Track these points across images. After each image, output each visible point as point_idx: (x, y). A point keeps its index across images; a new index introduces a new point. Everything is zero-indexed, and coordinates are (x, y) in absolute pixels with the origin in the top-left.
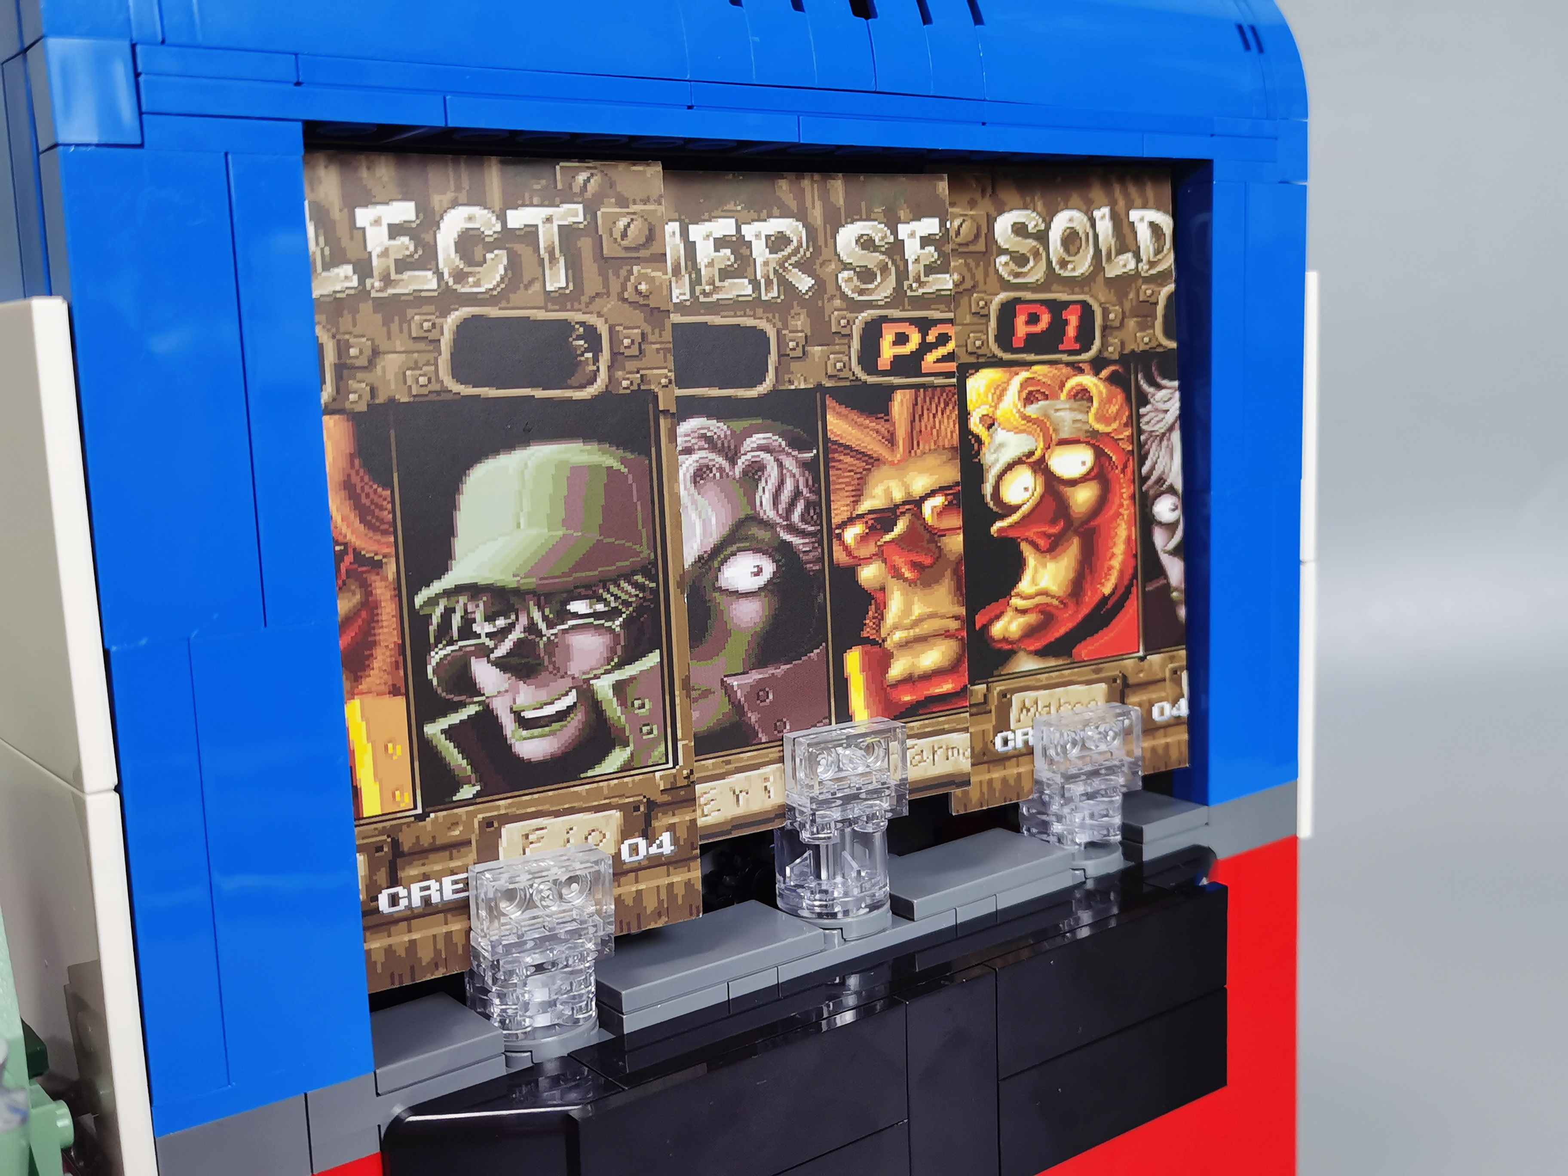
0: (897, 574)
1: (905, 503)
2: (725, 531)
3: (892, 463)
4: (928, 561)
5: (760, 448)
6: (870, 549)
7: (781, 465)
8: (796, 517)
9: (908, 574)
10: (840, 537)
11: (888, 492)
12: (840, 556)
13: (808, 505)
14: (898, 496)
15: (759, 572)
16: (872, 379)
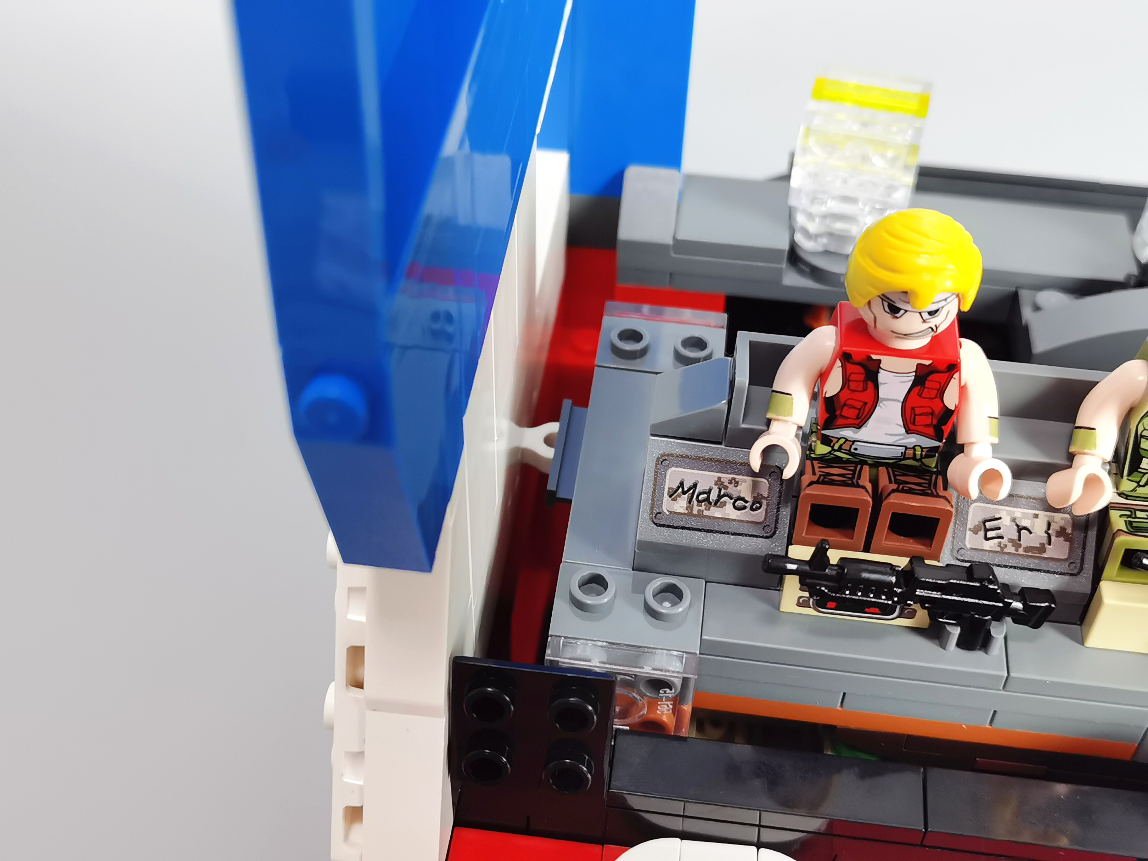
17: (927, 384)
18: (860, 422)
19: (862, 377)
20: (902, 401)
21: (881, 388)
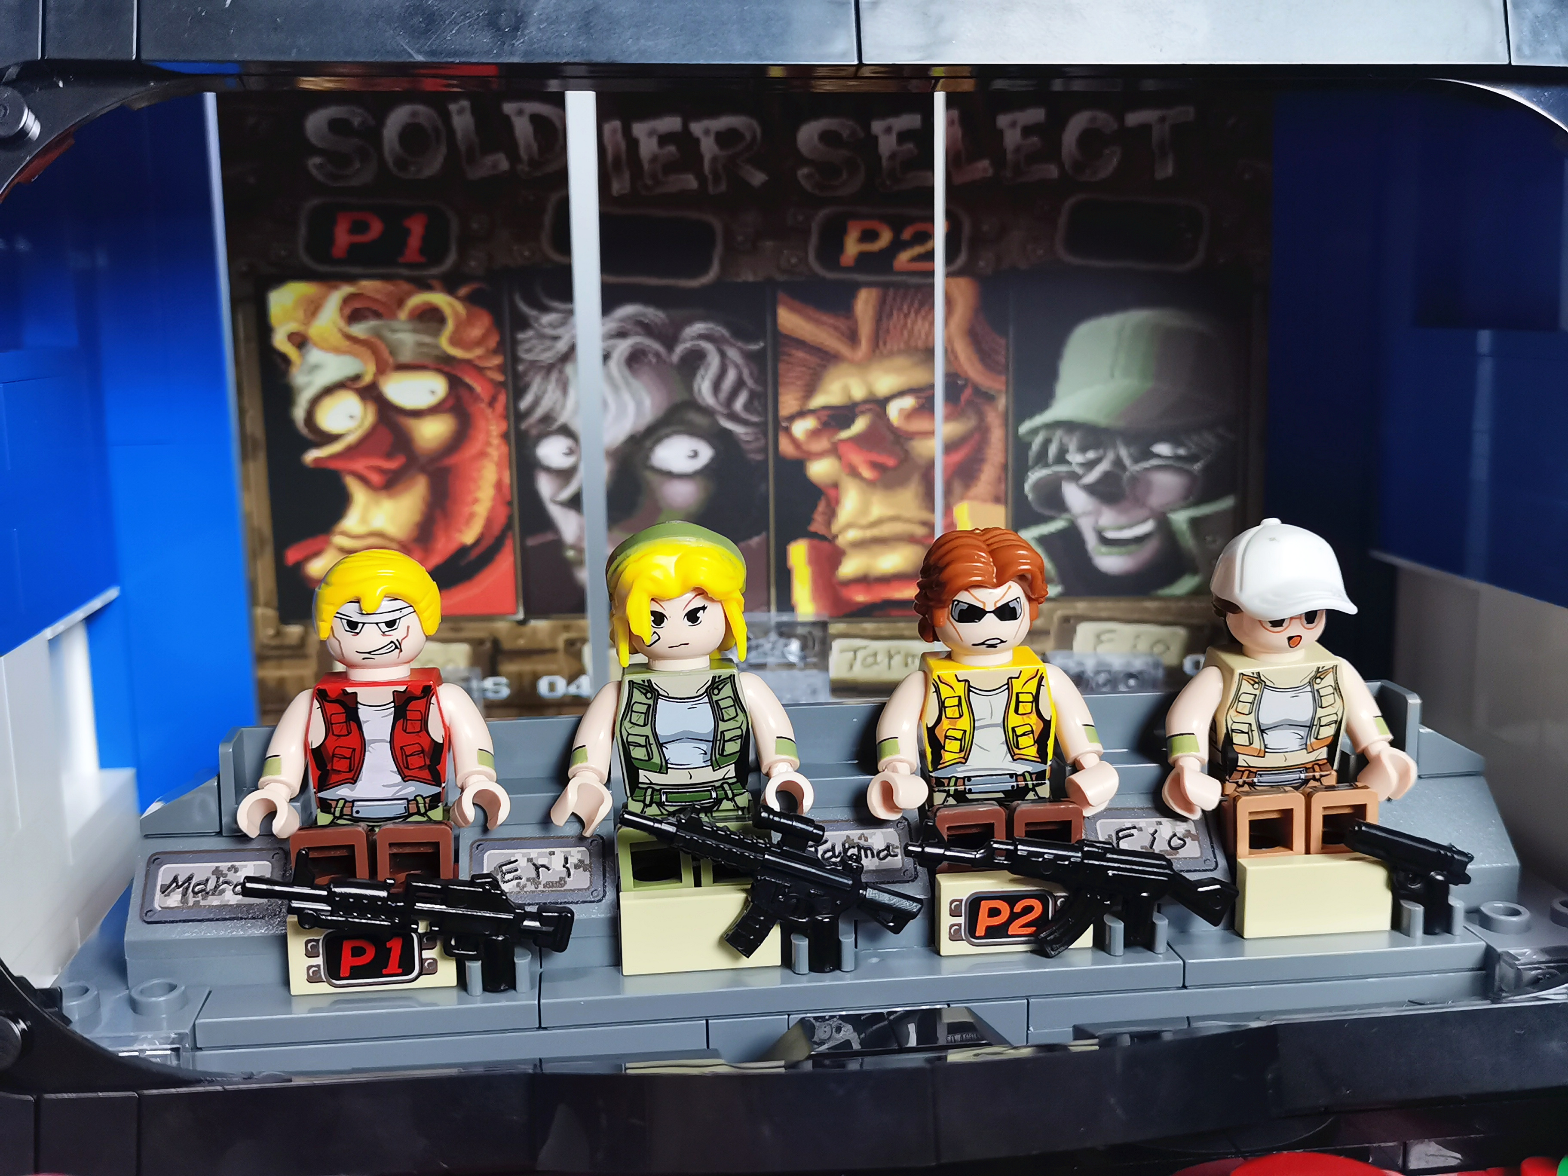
0: (854, 472)
1: (866, 401)
2: (660, 413)
3: (852, 362)
4: (891, 462)
5: (701, 337)
6: (823, 444)
7: (723, 355)
8: (739, 404)
9: (867, 473)
10: (787, 430)
11: (846, 390)
12: (786, 447)
13: (753, 395)
14: (858, 393)
15: (695, 455)
16: (830, 275)
17: (408, 715)
18: (353, 776)
21: (365, 728)
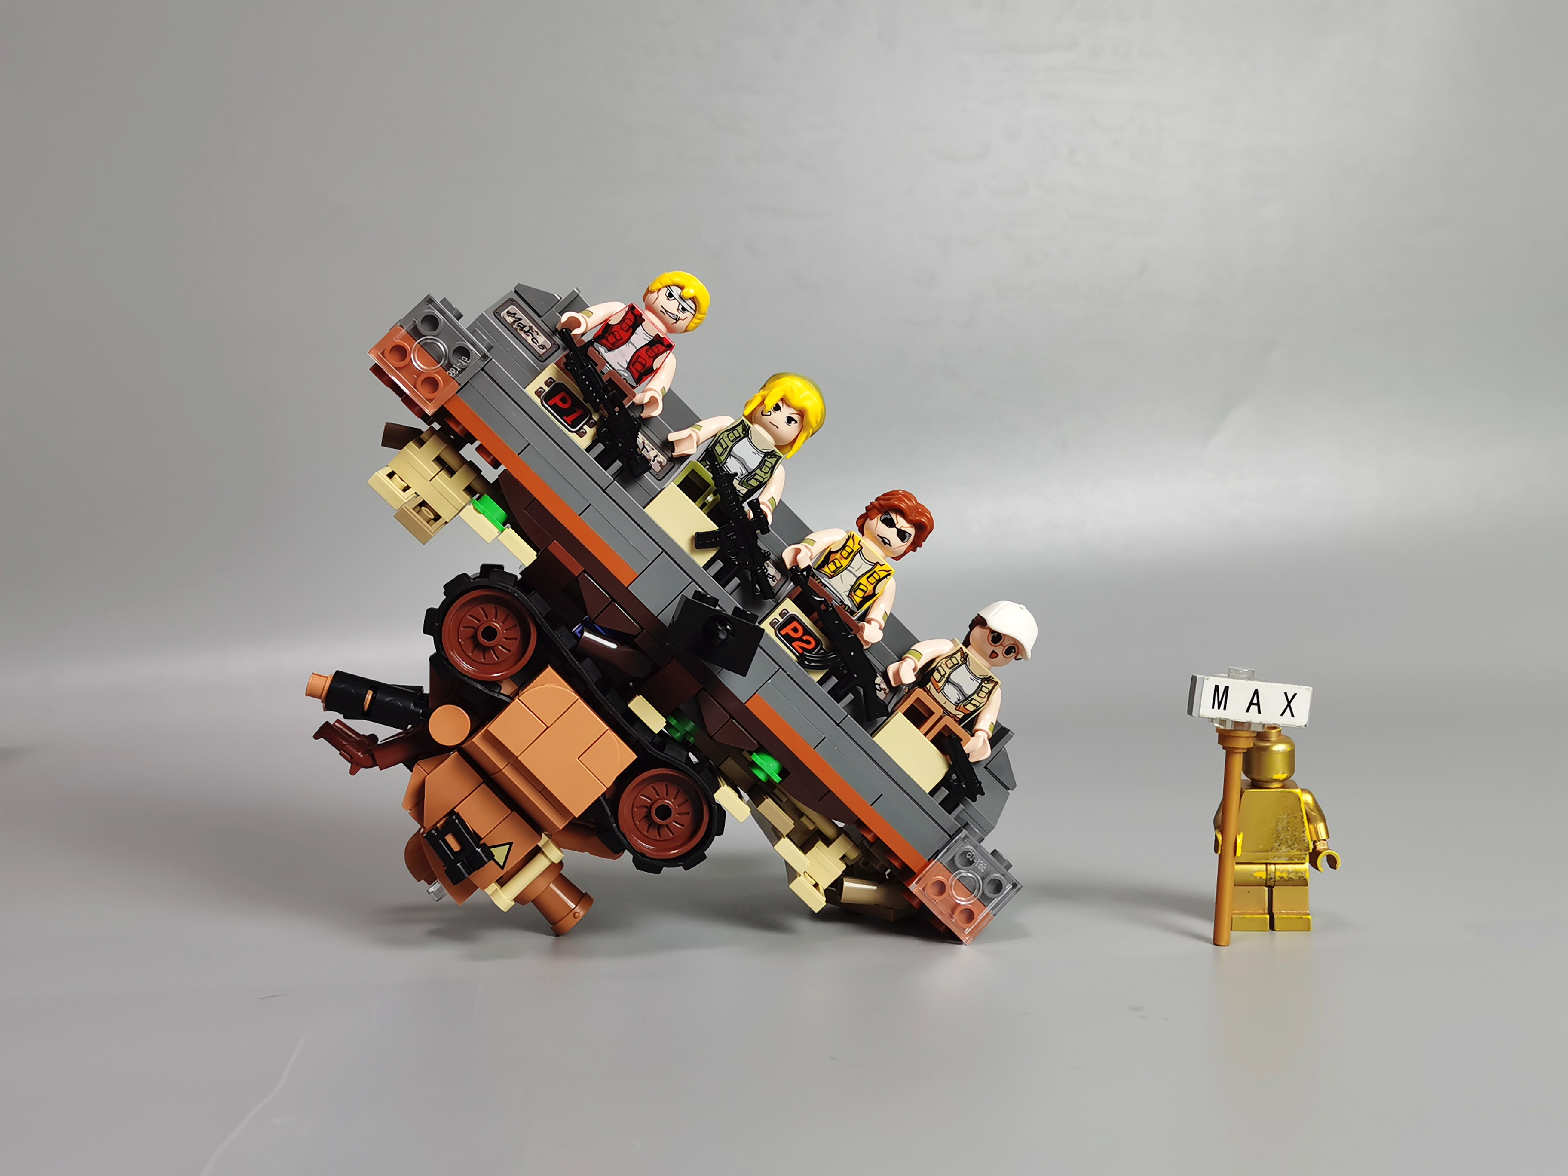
17: (654, 348)
18: (611, 348)
19: (631, 323)
20: (637, 348)
21: (635, 335)
